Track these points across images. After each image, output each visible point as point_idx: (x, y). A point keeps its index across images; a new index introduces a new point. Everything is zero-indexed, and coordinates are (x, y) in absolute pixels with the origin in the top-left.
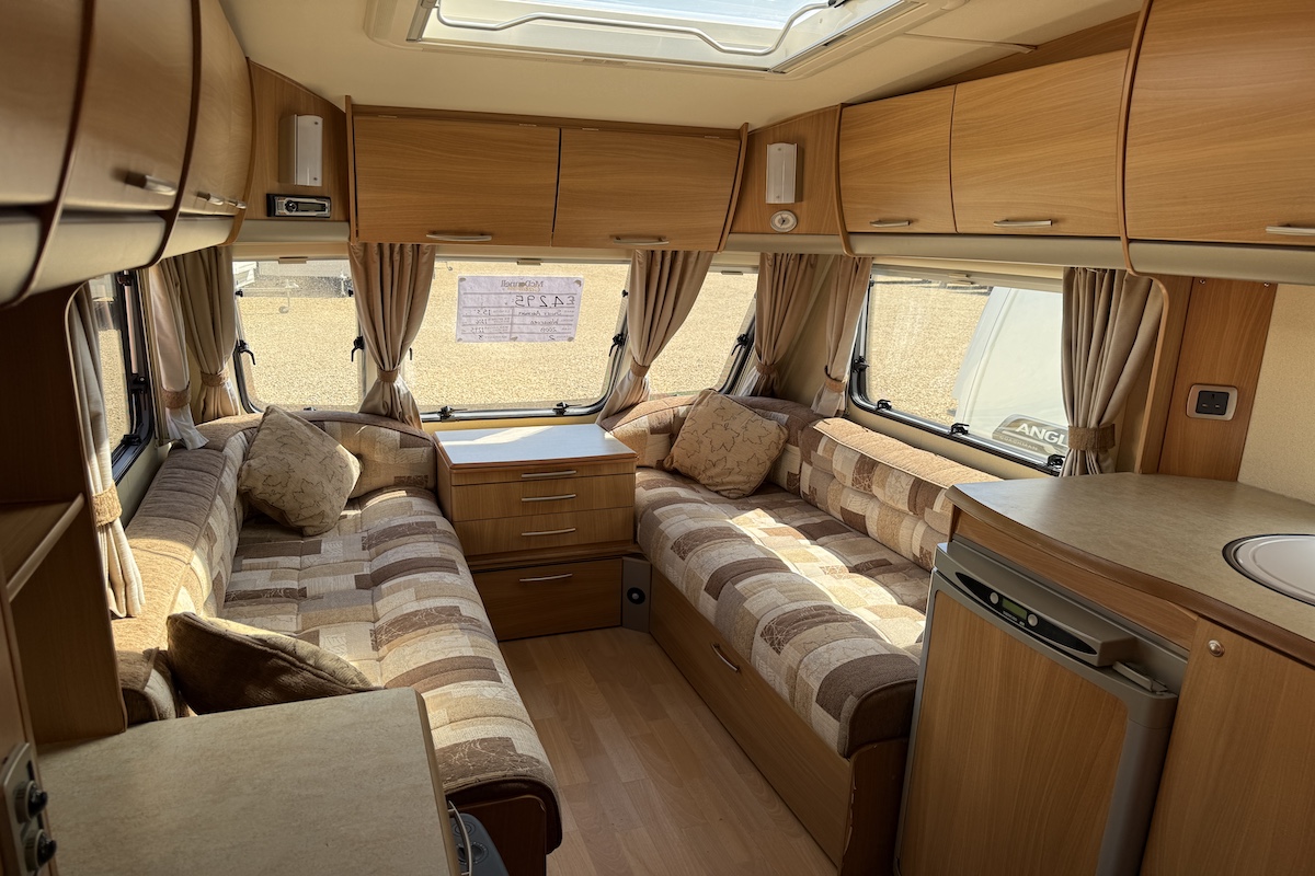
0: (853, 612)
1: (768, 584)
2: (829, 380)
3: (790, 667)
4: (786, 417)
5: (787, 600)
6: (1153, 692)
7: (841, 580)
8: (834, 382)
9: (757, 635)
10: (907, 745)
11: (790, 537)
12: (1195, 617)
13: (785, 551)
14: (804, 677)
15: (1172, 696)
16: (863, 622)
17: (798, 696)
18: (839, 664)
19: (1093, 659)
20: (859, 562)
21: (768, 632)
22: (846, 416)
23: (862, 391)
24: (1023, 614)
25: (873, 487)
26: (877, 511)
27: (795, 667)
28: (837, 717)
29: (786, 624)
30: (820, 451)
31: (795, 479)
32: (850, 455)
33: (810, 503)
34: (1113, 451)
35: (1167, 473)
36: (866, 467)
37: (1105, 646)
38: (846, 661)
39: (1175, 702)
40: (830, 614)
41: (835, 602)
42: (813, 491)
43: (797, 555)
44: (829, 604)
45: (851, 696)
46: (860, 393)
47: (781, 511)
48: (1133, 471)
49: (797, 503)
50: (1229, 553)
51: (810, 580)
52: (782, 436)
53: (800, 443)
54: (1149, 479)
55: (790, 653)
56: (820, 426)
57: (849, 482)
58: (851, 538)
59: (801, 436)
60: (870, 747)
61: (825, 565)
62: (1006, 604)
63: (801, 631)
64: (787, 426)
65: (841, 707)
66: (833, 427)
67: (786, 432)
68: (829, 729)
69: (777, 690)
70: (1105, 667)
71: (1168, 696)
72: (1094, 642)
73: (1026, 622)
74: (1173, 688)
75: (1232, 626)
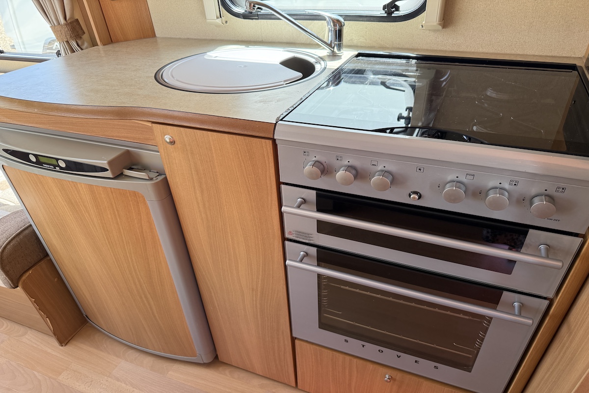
6: (151, 179)
10: (51, 259)
12: (150, 124)
15: (163, 177)
19: (108, 174)
24: (54, 162)
34: (86, 37)
35: (117, 41)
37: (110, 163)
39: (166, 179)
48: (97, 45)
50: (158, 78)
54: (109, 47)
60: (27, 274)
62: (42, 159)
70: (119, 176)
71: (160, 178)
72: (103, 163)
73: (59, 166)
74: (160, 173)
75: (171, 122)
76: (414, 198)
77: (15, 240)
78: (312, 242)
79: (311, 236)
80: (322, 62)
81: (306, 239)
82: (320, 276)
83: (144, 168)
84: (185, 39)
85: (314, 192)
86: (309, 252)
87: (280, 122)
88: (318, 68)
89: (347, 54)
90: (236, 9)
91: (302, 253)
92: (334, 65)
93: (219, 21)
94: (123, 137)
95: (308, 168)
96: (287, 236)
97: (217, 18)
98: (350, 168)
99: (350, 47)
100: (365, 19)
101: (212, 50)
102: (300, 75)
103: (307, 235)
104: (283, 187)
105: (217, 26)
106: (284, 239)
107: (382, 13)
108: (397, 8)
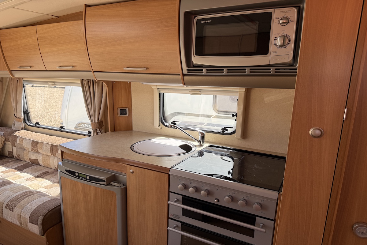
0: (38, 190)
1: (5, 190)
2: (16, 118)
3: (18, 215)
4: (3, 133)
5: (13, 193)
6: (121, 187)
7: (33, 181)
8: (18, 119)
9: (4, 208)
10: (62, 224)
11: (12, 172)
12: (126, 165)
13: (11, 177)
14: (23, 216)
15: (125, 186)
16: (42, 192)
17: (23, 223)
18: (35, 208)
19: (105, 183)
20: (38, 174)
21: (8, 206)
22: (25, 129)
23: (29, 120)
24: (85, 176)
25: (39, 150)
26: (41, 157)
27: (20, 214)
28: (37, 225)
29: (14, 201)
30: (18, 142)
31: (11, 153)
32: (29, 141)
33: (18, 159)
34: (103, 127)
35: (117, 131)
36: (35, 144)
37: (107, 179)
38: (37, 206)
39: (126, 188)
40: (30, 193)
41: (31, 189)
42: (18, 155)
43: (16, 177)
44: (29, 190)
45: (40, 216)
46: (29, 121)
47: (7, 164)
48: (109, 132)
49: (13, 161)
50: (132, 148)
51: (22, 184)
52: (3, 139)
53: (10, 140)
54: (113, 133)
55: (17, 210)
56: (16, 134)
57: (30, 150)
58: (35, 167)
59: (10, 138)
60: (50, 229)
61: (26, 178)
62: (80, 175)
63: (20, 202)
64: (4, 135)
65: (37, 221)
66: (21, 134)
67: (4, 138)
68: (35, 229)
69: (15, 223)
70: (109, 184)
71: (124, 187)
72: (104, 178)
73: (86, 178)
74: (125, 184)
75: (134, 165)
76: (216, 201)
77: (52, 211)
78: (179, 220)
79: (179, 217)
80: (195, 148)
81: (177, 218)
82: (182, 236)
83: (118, 182)
84: (144, 132)
85: (182, 196)
86: (178, 225)
87: (172, 168)
88: (193, 149)
89: (205, 145)
90: (166, 124)
91: (175, 225)
92: (199, 149)
93: (159, 128)
94: (114, 169)
95: (179, 186)
96: (170, 216)
97: (158, 126)
98: (194, 187)
99: (208, 142)
100: (214, 133)
101: (154, 139)
102: (185, 151)
103: (178, 216)
104: (170, 193)
105: (158, 129)
106: (168, 218)
107: (221, 131)
108: (227, 130)
